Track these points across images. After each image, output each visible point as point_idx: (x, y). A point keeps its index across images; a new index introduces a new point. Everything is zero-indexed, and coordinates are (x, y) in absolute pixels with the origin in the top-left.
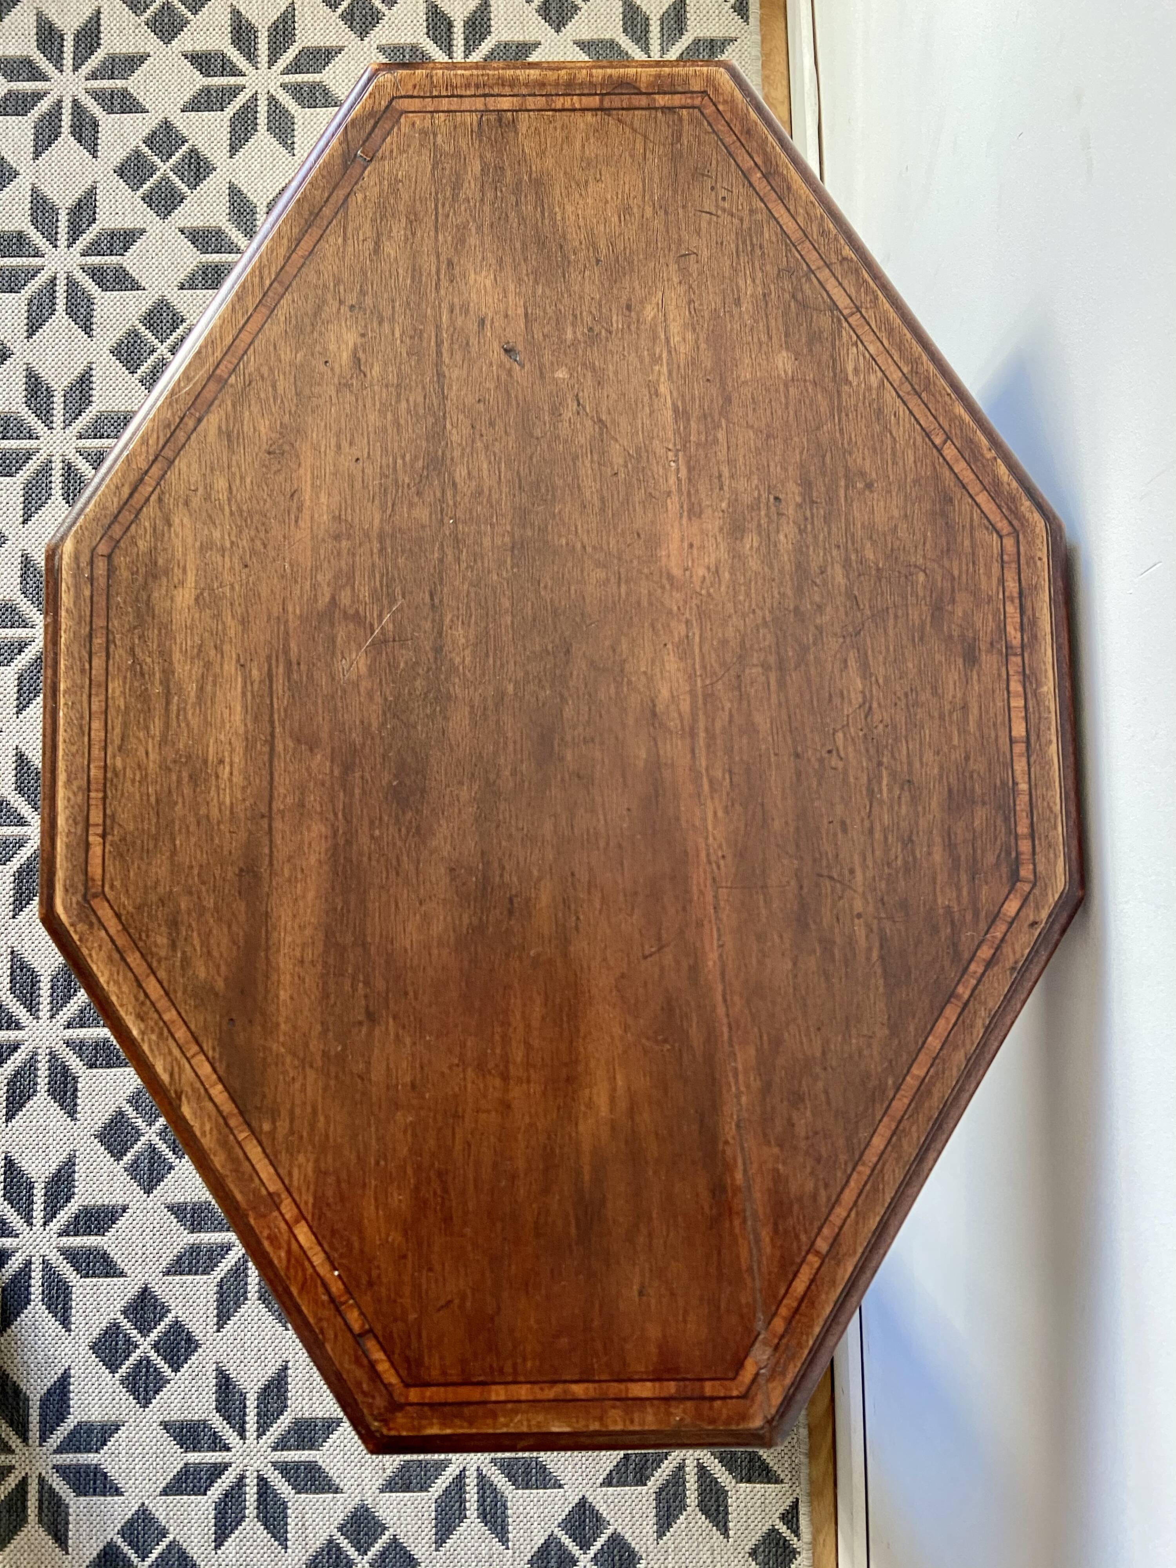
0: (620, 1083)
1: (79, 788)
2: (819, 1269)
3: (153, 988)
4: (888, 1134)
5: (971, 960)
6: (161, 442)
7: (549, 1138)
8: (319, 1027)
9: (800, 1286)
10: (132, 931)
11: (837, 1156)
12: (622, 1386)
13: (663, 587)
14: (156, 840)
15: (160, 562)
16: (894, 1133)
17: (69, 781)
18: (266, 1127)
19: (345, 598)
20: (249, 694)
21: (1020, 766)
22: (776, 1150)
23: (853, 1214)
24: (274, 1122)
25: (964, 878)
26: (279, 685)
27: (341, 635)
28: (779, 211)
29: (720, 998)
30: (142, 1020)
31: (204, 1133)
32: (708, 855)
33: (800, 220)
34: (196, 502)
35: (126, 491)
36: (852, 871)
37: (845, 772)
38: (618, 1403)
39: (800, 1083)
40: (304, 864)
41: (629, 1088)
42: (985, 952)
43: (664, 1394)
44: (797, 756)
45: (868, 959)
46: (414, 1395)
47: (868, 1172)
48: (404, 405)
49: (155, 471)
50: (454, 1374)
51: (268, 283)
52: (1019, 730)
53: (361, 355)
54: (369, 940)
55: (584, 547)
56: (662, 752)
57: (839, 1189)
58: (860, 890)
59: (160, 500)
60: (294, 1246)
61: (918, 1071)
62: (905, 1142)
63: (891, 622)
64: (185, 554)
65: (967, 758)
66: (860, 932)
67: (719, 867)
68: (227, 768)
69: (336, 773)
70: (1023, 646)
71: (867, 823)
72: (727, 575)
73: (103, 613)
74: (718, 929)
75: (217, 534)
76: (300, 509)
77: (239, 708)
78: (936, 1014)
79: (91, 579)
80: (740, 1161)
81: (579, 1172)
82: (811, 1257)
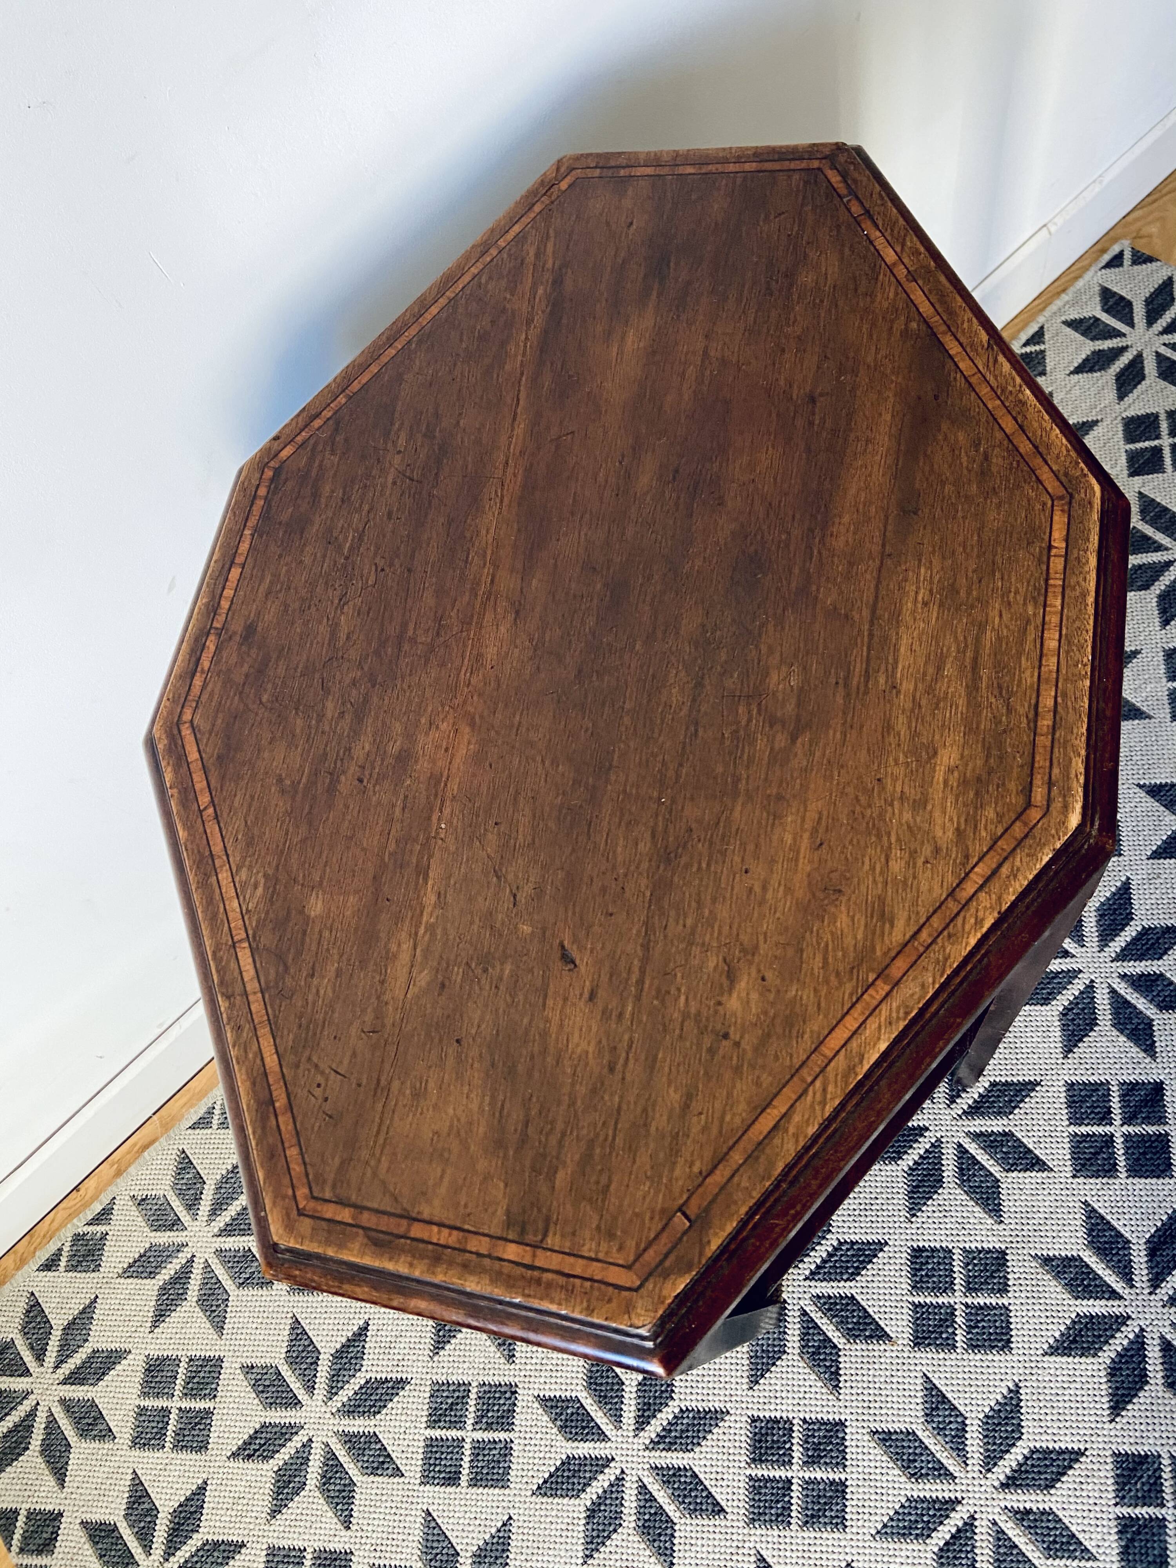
0: (615, 350)
1: (1074, 589)
3: (1009, 425)
5: (328, 419)
6: (960, 920)
7: (678, 316)
8: (858, 393)
9: (517, 228)
10: (1026, 468)
11: (466, 303)
12: (657, 172)
13: (482, 717)
14: (997, 542)
15: (971, 794)
17: (1084, 595)
18: (914, 325)
19: (781, 740)
20: (891, 660)
21: (244, 547)
22: (508, 306)
24: (906, 329)
25: (314, 473)
26: (858, 668)
27: (790, 708)
28: (271, 1060)
29: (521, 402)
30: (1020, 401)
31: (970, 321)
32: (502, 502)
33: (255, 1047)
34: (927, 850)
35: (1005, 870)
36: (394, 483)
37: (375, 554)
39: (478, 347)
40: (855, 516)
41: (608, 346)
42: (317, 423)
43: (627, 170)
44: (409, 570)
45: (402, 424)
46: (816, 164)
47: (448, 293)
48: (689, 922)
49: (970, 888)
50: (782, 177)
51: (818, 1083)
52: (235, 573)
53: (726, 983)
54: (804, 455)
55: (543, 761)
56: (519, 581)
58: (392, 470)
59: (967, 857)
60: (898, 249)
63: (301, 666)
64: (944, 799)
65: (280, 556)
66: (402, 442)
67: (496, 492)
68: (920, 598)
69: (814, 588)
70: (208, 634)
71: (372, 516)
72: (423, 721)
73: (1040, 750)
74: (509, 449)
75: (907, 816)
76: (815, 831)
77: (902, 650)
79: (1050, 784)
80: (537, 300)
81: (659, 295)
82: (503, 245)
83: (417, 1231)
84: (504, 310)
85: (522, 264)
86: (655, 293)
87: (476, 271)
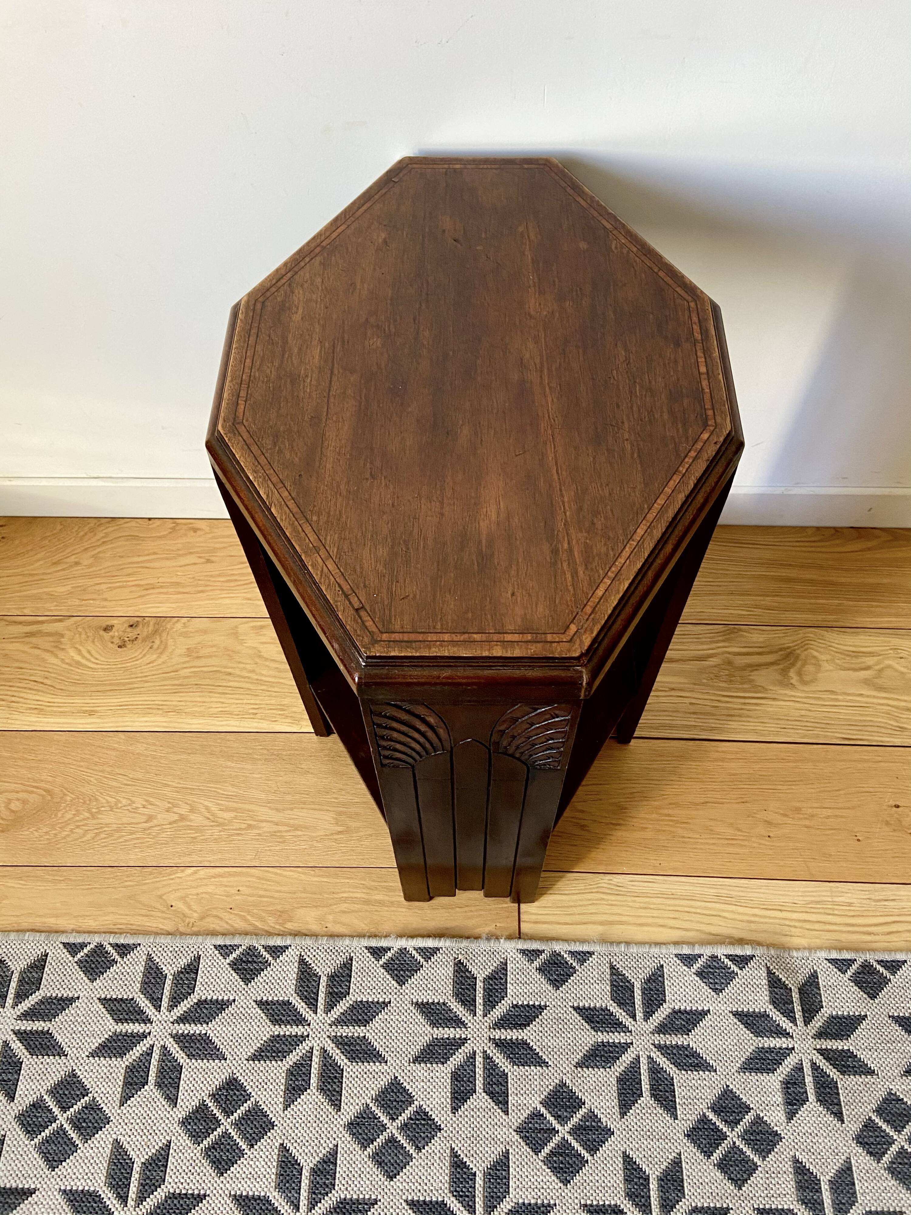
0: (502, 506)
1: (236, 383)
2: (609, 585)
3: (262, 460)
4: (645, 528)
5: (686, 457)
6: (293, 265)
7: (464, 528)
8: (345, 479)
9: (600, 592)
10: (255, 437)
11: (618, 537)
12: (502, 636)
13: (527, 319)
14: (271, 404)
15: (287, 305)
16: (649, 527)
17: (232, 381)
18: (315, 518)
19: (372, 320)
20: (323, 352)
21: (705, 383)
22: (585, 534)
23: (628, 561)
24: (319, 517)
25: (680, 426)
26: (339, 348)
27: (369, 333)
28: (579, 199)
29: (555, 471)
30: (256, 473)
31: (282, 520)
32: (549, 416)
33: (588, 202)
34: (306, 285)
35: (274, 281)
36: (623, 423)
37: (618, 386)
38: (499, 643)
39: (598, 507)
40: (344, 415)
41: (507, 508)
42: (693, 454)
44: (593, 379)
45: (632, 457)
46: (385, 637)
47: (635, 544)
48: (406, 256)
49: (289, 275)
50: (408, 628)
51: (348, 217)
52: (703, 369)
53: (387, 240)
54: (374, 446)
55: (488, 304)
56: (526, 378)
57: (620, 551)
59: (290, 284)
60: (325, 569)
61: (661, 501)
62: (655, 531)
63: (638, 331)
64: (298, 304)
65: (678, 380)
66: (628, 446)
67: (554, 421)
68: (309, 379)
69: (362, 382)
70: (702, 340)
71: (629, 405)
72: (557, 314)
73: (257, 322)
74: (554, 445)
75: (314, 297)
76: (355, 289)
77: (317, 357)
78: (668, 479)
79: (254, 310)
80: (566, 538)
81: (480, 542)
82: (605, 580)
83: (497, 166)
84: (588, 532)
85: (586, 565)
86: (484, 542)
87: (619, 560)
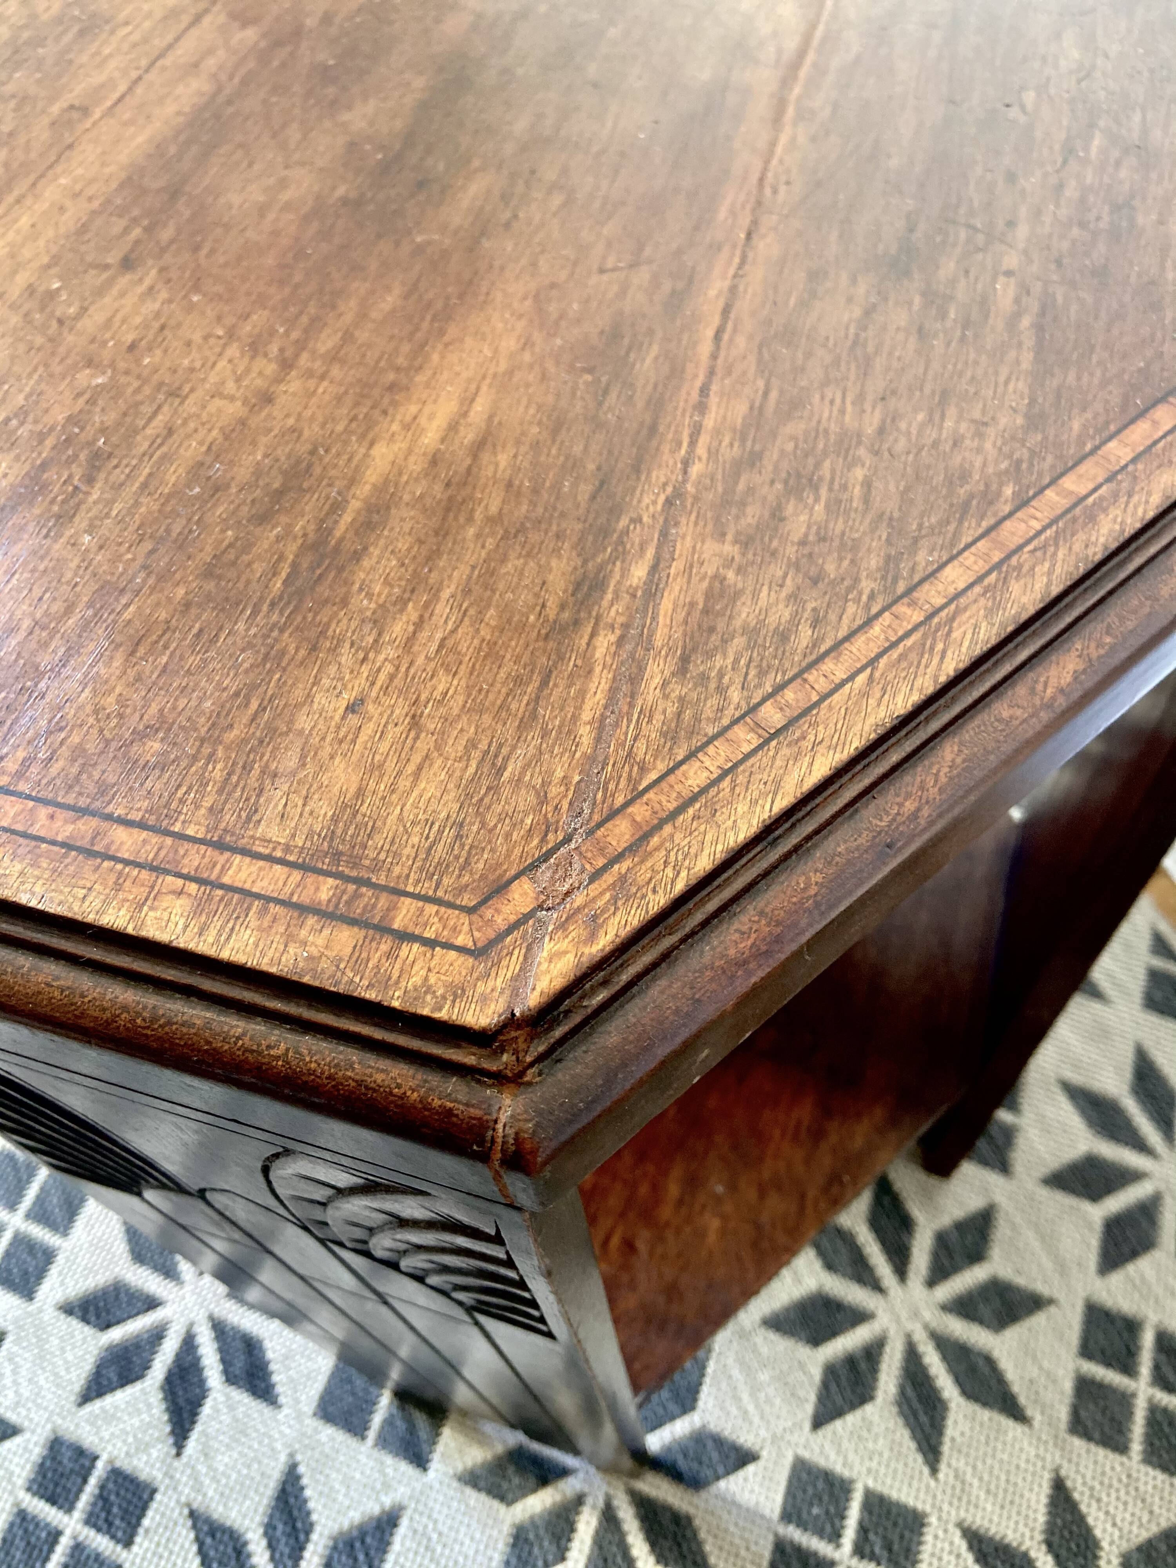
0: (476, 409)
2: (747, 756)
4: (981, 567)
7: (313, 452)
8: (45, 260)
9: (695, 777)
11: (857, 580)
12: (221, 859)
16: (997, 566)
22: (729, 549)
23: (861, 679)
29: (710, 333)
32: (763, 182)
37: (1029, 126)
38: (193, 887)
39: (818, 465)
40: (156, 112)
41: (491, 418)
43: (304, 897)
44: (952, 102)
47: (917, 616)
54: (186, 189)
56: (735, 78)
57: (841, 635)
58: (1021, 245)
61: (1075, 485)
62: (1015, 587)
66: (1006, 293)
68: (130, 29)
69: (260, 46)
74: (744, 259)
78: (1132, 412)
80: (650, 553)
81: (337, 507)
82: (739, 732)
84: (745, 542)
85: (685, 659)
87: (828, 665)
